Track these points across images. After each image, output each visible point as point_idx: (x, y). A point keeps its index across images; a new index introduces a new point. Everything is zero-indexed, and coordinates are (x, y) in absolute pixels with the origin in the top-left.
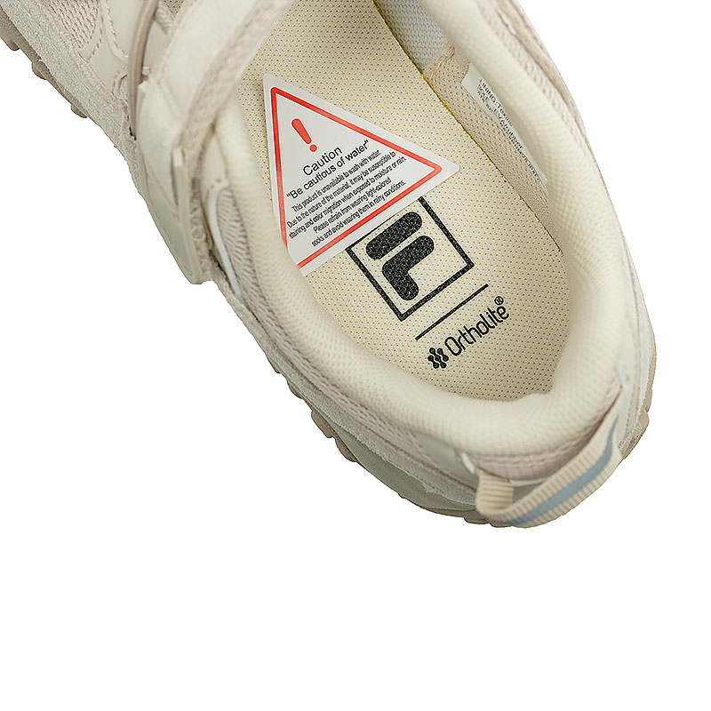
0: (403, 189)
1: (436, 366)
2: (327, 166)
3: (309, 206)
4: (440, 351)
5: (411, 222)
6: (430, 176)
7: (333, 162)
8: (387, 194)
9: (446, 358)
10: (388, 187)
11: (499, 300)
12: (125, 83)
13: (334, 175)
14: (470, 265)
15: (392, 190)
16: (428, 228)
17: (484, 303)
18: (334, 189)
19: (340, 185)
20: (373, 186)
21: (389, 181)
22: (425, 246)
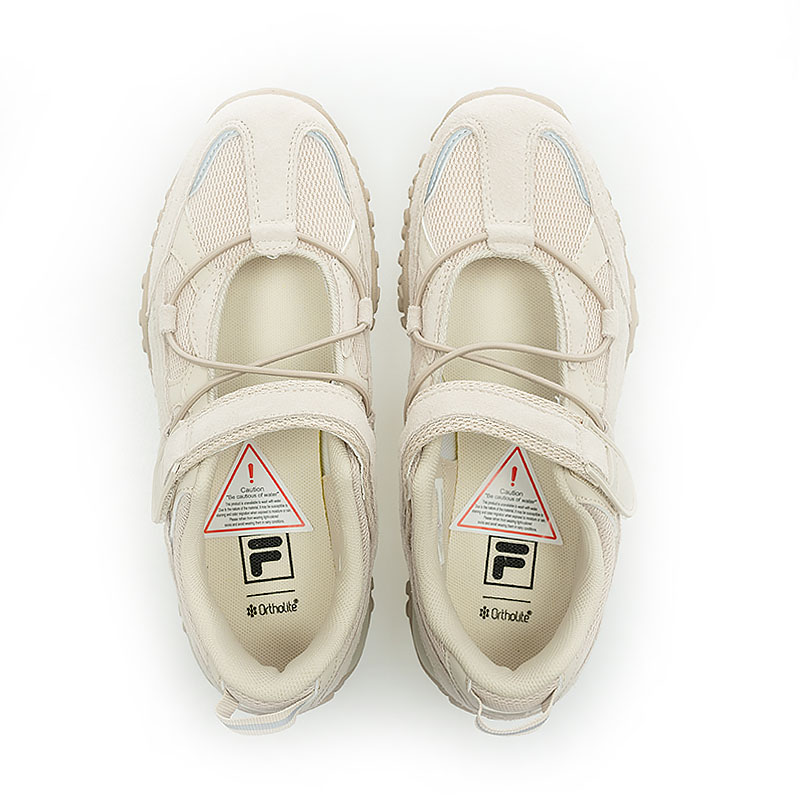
0: (282, 524)
1: (249, 614)
2: (252, 494)
3: (234, 507)
4: (255, 608)
5: (277, 541)
6: (298, 526)
7: (257, 493)
8: (274, 522)
9: (256, 613)
10: (276, 519)
11: (296, 601)
12: (179, 409)
13: (254, 499)
14: (293, 577)
15: (278, 521)
16: (282, 549)
17: (289, 598)
18: (251, 506)
19: (254, 505)
20: (270, 515)
21: (277, 517)
22: (276, 556)
